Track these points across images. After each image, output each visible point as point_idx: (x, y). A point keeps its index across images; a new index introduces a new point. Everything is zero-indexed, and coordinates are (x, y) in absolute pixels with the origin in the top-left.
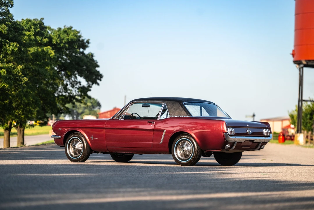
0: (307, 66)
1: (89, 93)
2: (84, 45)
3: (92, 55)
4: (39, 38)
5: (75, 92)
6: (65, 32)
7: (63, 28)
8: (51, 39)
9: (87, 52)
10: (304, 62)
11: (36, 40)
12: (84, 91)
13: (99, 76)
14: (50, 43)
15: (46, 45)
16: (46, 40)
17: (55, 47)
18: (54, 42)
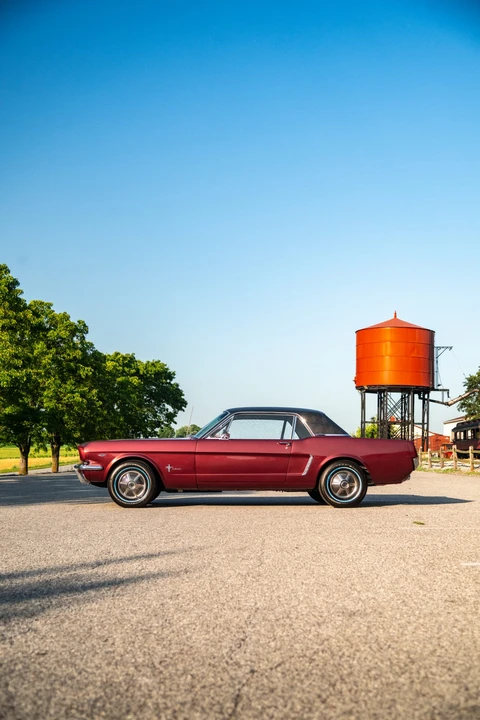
0: (368, 391)
1: (175, 419)
2: (170, 376)
3: (177, 385)
4: (126, 369)
5: (162, 418)
6: (153, 364)
7: (151, 361)
8: (138, 370)
9: (172, 382)
10: (366, 388)
11: (124, 371)
12: (171, 417)
13: (184, 403)
14: (137, 373)
15: (133, 375)
16: (133, 371)
17: (141, 377)
18: (141, 373)
